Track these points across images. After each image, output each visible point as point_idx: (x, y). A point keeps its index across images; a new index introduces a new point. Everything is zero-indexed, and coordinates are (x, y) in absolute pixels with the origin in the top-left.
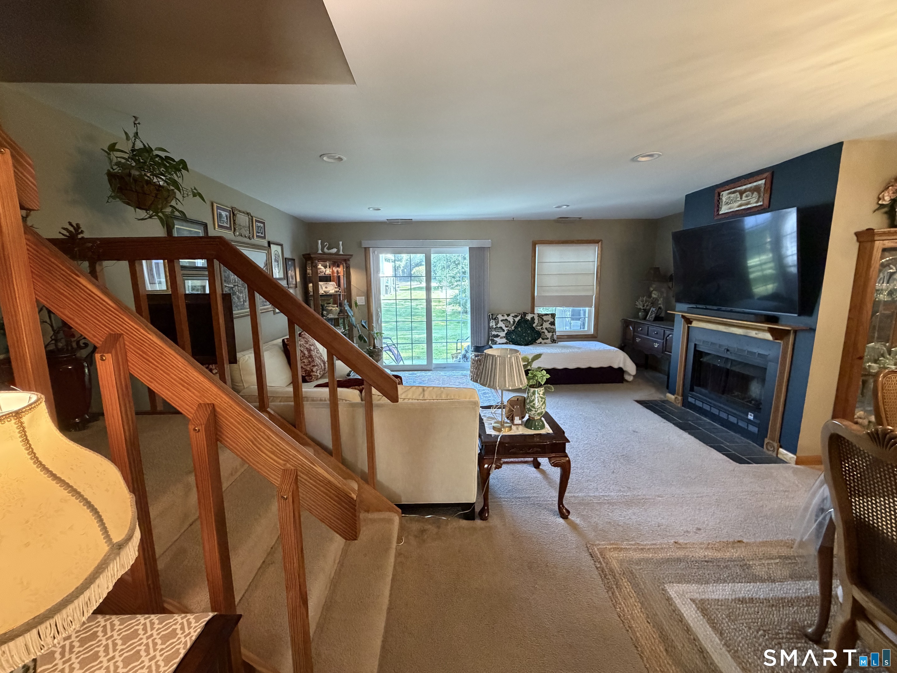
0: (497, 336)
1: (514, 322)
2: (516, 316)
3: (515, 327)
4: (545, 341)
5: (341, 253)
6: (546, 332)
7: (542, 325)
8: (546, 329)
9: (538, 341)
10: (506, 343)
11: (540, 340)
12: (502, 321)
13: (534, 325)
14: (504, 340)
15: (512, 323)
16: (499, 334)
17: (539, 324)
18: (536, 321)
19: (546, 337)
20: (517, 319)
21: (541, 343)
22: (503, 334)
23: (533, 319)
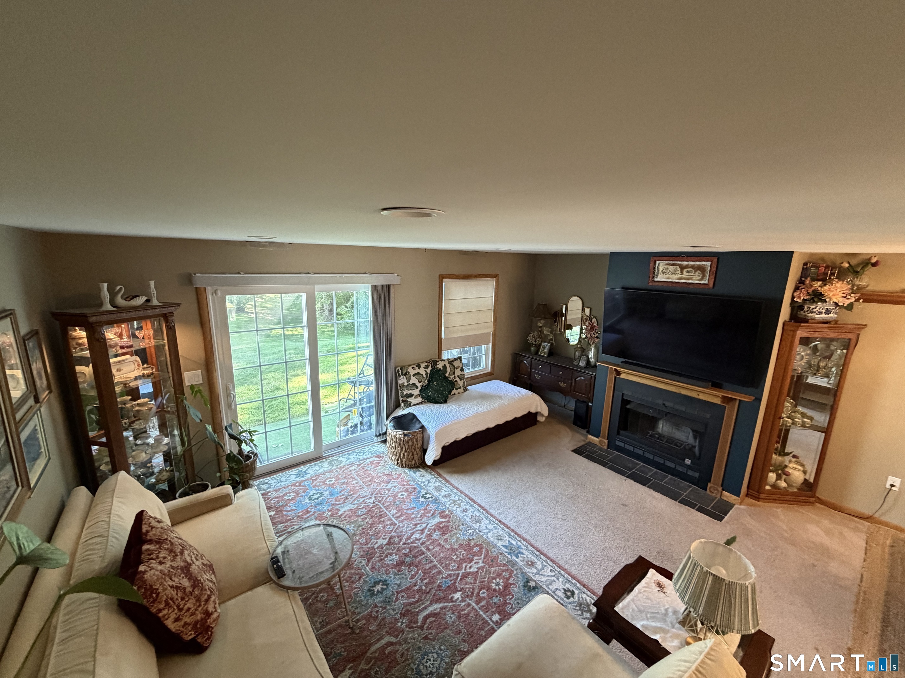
0: (411, 395)
1: (427, 374)
2: (426, 367)
3: (429, 381)
4: (459, 390)
5: (155, 302)
6: (457, 379)
7: (454, 373)
8: (458, 376)
9: (453, 393)
10: (421, 403)
11: (454, 391)
12: (414, 375)
13: (447, 375)
14: (420, 400)
15: (425, 376)
16: (413, 392)
17: (452, 373)
18: (448, 370)
19: (458, 386)
20: (429, 370)
21: (455, 394)
22: (416, 392)
23: (445, 367)
